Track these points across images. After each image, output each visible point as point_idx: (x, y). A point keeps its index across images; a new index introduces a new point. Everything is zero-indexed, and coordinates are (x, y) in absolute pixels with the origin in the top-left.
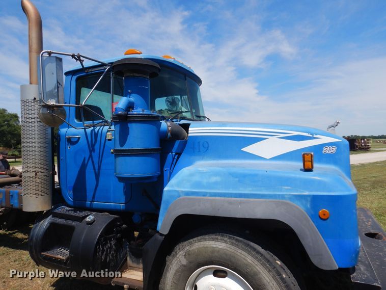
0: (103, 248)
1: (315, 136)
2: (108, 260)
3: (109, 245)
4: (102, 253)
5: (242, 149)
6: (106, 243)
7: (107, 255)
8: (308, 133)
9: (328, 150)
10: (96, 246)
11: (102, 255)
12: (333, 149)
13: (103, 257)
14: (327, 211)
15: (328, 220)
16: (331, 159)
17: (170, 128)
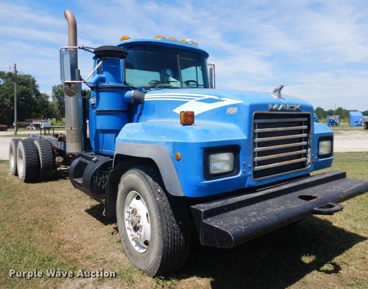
0: (98, 178)
1: (221, 99)
2: (103, 188)
3: (103, 177)
4: (98, 182)
5: (173, 111)
6: (101, 176)
7: (101, 184)
8: (217, 96)
9: (231, 111)
10: (93, 177)
11: (97, 184)
12: (235, 110)
13: (99, 184)
14: (179, 154)
15: (180, 161)
16: (233, 118)
17: (132, 95)
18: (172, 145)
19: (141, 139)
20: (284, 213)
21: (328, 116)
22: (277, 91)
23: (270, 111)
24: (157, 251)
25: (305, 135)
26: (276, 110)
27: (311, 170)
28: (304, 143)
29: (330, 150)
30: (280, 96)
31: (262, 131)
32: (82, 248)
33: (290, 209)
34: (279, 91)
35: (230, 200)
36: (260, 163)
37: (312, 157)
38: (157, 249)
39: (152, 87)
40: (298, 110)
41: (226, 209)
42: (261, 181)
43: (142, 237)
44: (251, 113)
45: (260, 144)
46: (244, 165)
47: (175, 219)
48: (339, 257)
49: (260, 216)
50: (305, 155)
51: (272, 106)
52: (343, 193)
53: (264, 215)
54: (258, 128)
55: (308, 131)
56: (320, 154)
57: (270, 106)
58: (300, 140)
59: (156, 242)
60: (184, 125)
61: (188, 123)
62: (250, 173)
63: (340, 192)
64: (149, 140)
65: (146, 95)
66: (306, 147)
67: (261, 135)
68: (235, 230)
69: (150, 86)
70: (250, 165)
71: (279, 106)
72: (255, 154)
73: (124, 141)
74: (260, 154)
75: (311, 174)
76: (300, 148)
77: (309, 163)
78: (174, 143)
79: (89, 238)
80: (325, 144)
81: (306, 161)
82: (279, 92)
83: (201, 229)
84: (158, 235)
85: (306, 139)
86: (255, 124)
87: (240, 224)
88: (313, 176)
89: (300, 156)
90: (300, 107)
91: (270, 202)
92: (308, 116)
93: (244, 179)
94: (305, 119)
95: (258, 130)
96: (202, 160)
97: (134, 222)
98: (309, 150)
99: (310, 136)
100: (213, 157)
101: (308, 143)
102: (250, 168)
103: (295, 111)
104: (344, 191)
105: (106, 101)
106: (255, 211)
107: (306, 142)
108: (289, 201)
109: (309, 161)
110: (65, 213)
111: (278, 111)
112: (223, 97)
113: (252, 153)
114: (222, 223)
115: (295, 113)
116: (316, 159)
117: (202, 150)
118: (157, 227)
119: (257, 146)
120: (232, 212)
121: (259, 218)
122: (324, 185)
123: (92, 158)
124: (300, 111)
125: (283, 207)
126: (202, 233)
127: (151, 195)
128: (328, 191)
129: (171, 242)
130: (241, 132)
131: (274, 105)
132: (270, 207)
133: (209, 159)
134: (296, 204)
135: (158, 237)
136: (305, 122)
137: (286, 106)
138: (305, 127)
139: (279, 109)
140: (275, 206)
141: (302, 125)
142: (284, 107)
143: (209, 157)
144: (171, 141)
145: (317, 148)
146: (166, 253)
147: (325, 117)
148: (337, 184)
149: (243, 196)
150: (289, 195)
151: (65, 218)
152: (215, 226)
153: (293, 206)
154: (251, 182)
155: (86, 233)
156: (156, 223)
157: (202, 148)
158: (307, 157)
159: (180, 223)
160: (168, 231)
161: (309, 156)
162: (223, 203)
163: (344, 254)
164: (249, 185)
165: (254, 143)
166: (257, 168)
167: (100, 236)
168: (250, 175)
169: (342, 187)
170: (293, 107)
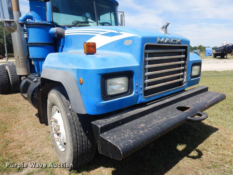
9: (126, 43)
10: (33, 93)
12: (130, 42)
14: (82, 79)
15: (82, 85)
16: (128, 49)
17: (55, 31)
18: (76, 71)
19: (56, 66)
20: (166, 124)
21: (194, 50)
22: (164, 28)
23: (158, 43)
24: (70, 153)
25: (183, 62)
26: (163, 42)
27: (186, 87)
28: (182, 68)
29: (199, 72)
30: (166, 32)
31: (152, 59)
32: (24, 145)
33: (170, 120)
34: (165, 27)
35: (125, 114)
36: (149, 84)
37: (187, 78)
38: (70, 152)
39: (74, 26)
40: (179, 43)
41: (120, 123)
42: (149, 98)
43: (62, 140)
44: (142, 44)
45: (150, 70)
46: (137, 86)
47: (83, 129)
48: (201, 145)
49: (147, 129)
50: (182, 76)
51: (160, 40)
52: (207, 104)
53: (150, 127)
54: (148, 57)
55: (185, 59)
56: (192, 75)
57: (158, 39)
58: (180, 65)
59: (68, 147)
60: (87, 54)
61: (91, 53)
62: (141, 92)
63: (205, 103)
64: (61, 67)
65: (65, 31)
66: (183, 71)
67: (150, 62)
68: (124, 144)
69: (72, 25)
70: (141, 86)
71: (165, 40)
72: (145, 78)
73: (47, 67)
74: (150, 77)
75: (186, 89)
76: (179, 71)
77: (185, 82)
78: (78, 70)
79: (32, 137)
80: (196, 68)
81: (183, 80)
82: (166, 29)
83: (99, 141)
84: (69, 142)
85: (184, 65)
86: (146, 54)
87: (129, 138)
88: (187, 91)
89: (179, 77)
90: (181, 41)
91: (156, 113)
92: (186, 48)
93: (137, 97)
94: (184, 50)
95: (148, 59)
96: (100, 85)
97: (56, 130)
98: (185, 73)
99: (187, 63)
100: (109, 81)
101: (185, 68)
102: (141, 88)
103: (177, 44)
104: (208, 102)
105: (34, 36)
106: (144, 123)
107: (183, 67)
108: (170, 112)
109: (185, 81)
110: (20, 117)
111: (164, 43)
112: (121, 32)
113: (143, 77)
114: (115, 137)
115: (177, 45)
116: (190, 79)
117: (100, 76)
118: (69, 136)
119: (147, 71)
120: (126, 124)
121: (146, 130)
122: (194, 97)
123: (33, 79)
124: (180, 44)
125: (165, 118)
126: (100, 145)
127: (64, 111)
128: (197, 102)
129: (80, 147)
130: (135, 60)
131: (161, 39)
132: (155, 118)
133: (106, 83)
134: (175, 115)
135: (69, 143)
136: (184, 52)
137: (171, 40)
138: (183, 56)
139: (165, 42)
140: (159, 117)
141: (181, 55)
142: (169, 40)
143: (106, 81)
144: (75, 68)
145: (191, 71)
146: (77, 155)
147: (192, 51)
148: (203, 96)
149: (136, 110)
150: (170, 106)
151: (19, 121)
152: (108, 140)
153: (173, 117)
154: (142, 99)
155: (30, 132)
156: (68, 133)
157: (100, 74)
158: (183, 78)
159: (87, 132)
160: (77, 139)
161: (185, 77)
162: (119, 118)
163: (204, 142)
164: (140, 102)
165: (145, 69)
166: (147, 88)
167: (41, 134)
168: (141, 94)
169: (206, 99)
170: (176, 41)
